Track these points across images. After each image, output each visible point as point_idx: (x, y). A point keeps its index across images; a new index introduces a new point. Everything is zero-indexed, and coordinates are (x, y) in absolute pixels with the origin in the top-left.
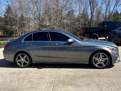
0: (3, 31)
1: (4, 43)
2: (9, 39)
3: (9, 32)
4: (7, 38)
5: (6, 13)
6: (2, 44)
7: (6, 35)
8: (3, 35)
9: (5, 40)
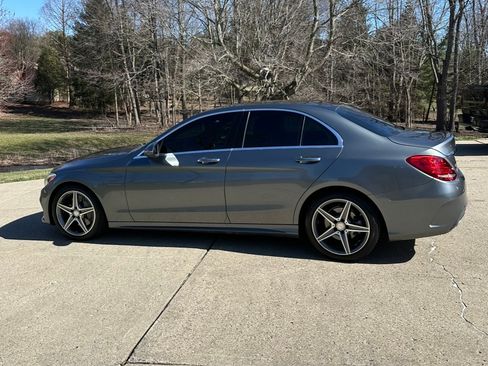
0: (71, 91)
1: (77, 140)
2: (95, 125)
3: (95, 95)
4: (86, 121)
5: (83, 17)
6: (70, 146)
7: (81, 109)
8: (67, 106)
9: (80, 130)
